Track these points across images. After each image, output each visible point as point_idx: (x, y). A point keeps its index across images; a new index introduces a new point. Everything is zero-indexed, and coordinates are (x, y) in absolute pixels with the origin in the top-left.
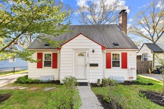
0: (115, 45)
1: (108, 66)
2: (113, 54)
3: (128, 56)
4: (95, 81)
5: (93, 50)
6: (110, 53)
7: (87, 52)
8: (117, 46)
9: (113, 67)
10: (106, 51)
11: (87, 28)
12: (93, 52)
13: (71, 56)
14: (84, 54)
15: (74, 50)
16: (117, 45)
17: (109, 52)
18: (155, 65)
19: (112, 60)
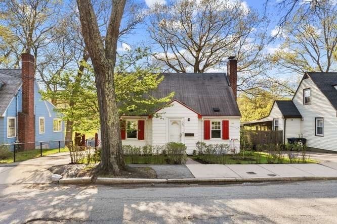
0: (216, 111)
1: (207, 137)
2: (213, 123)
3: (230, 124)
4: (190, 152)
5: (189, 119)
6: (209, 121)
7: (182, 120)
8: (217, 113)
9: (212, 137)
10: (203, 118)
11: (179, 80)
12: (189, 121)
13: (164, 125)
14: (179, 122)
15: (167, 119)
16: (218, 111)
17: (207, 120)
18: (286, 138)
19: (211, 129)
